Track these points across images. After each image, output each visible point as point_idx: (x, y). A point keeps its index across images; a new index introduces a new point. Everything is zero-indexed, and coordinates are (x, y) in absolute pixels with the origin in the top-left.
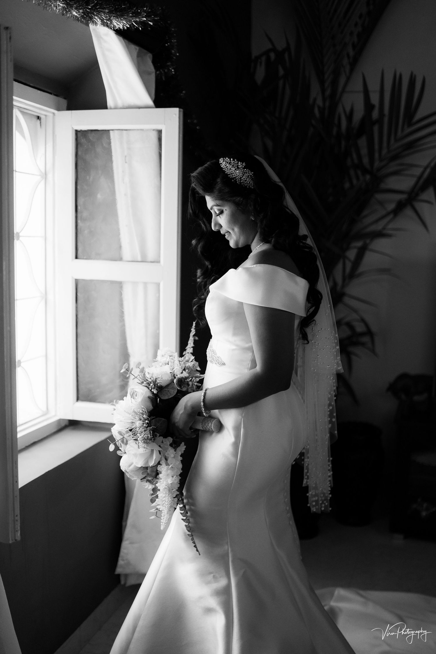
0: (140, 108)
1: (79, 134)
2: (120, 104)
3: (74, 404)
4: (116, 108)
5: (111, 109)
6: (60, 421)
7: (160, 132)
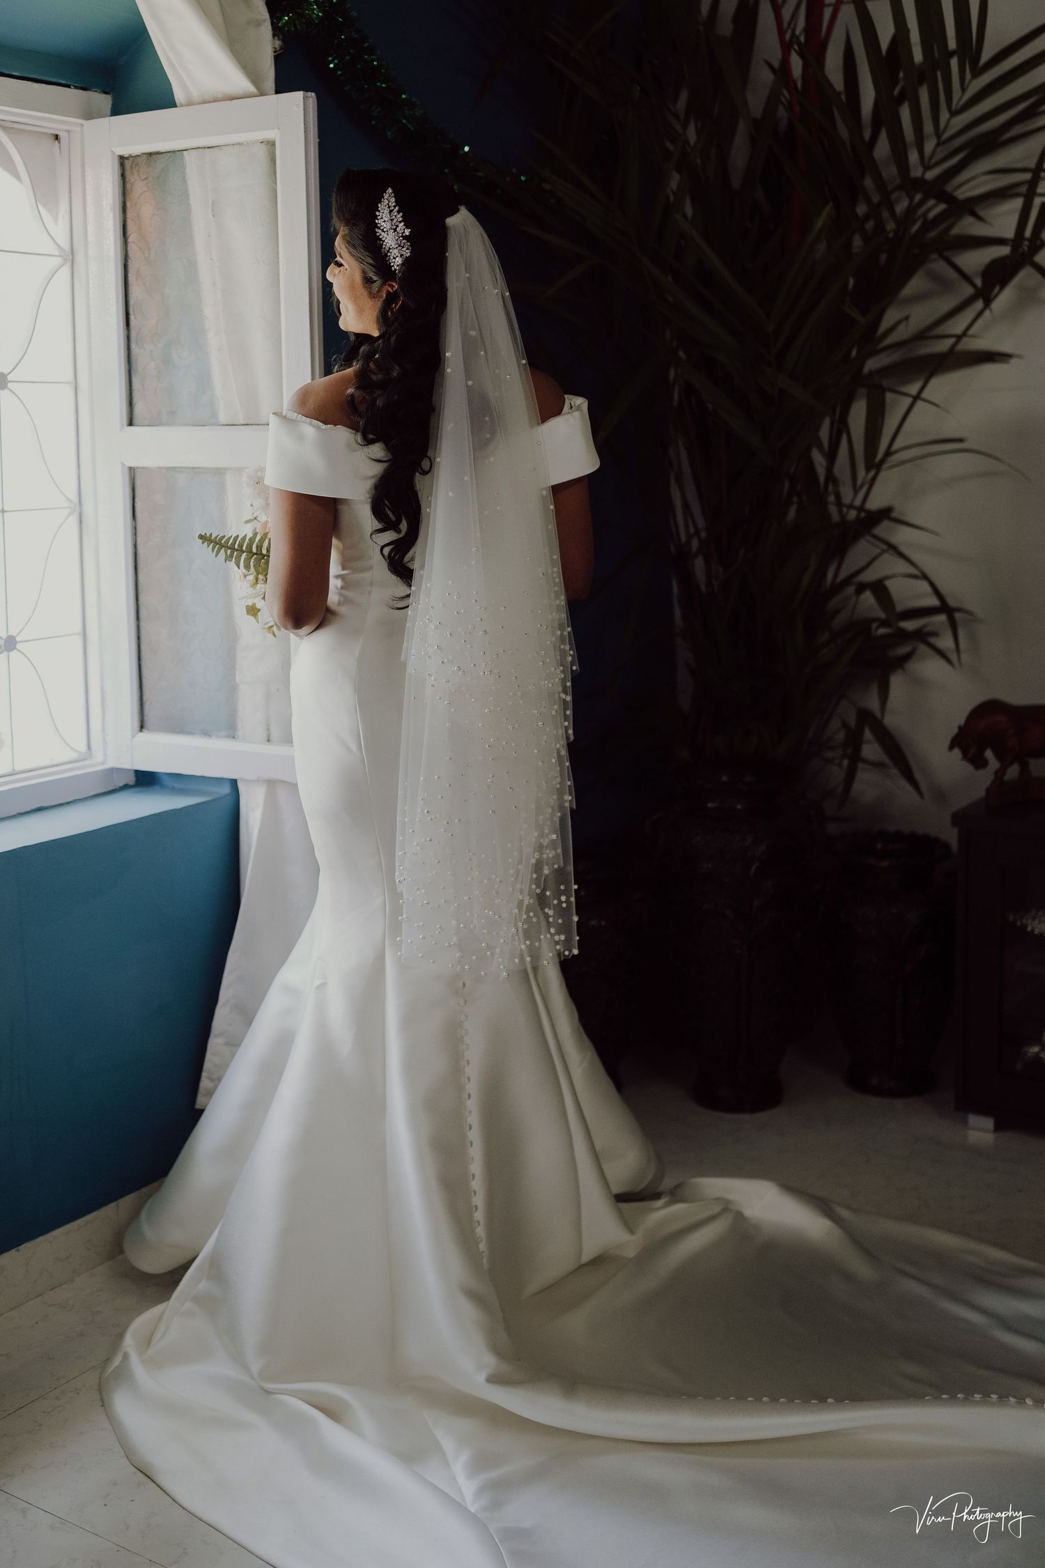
0: (232, 98)
1: (128, 164)
2: (196, 94)
3: (133, 736)
4: (189, 104)
5: (182, 106)
6: (112, 771)
7: (272, 144)
